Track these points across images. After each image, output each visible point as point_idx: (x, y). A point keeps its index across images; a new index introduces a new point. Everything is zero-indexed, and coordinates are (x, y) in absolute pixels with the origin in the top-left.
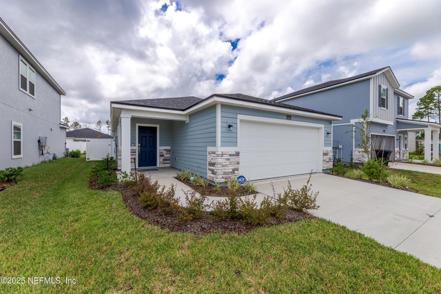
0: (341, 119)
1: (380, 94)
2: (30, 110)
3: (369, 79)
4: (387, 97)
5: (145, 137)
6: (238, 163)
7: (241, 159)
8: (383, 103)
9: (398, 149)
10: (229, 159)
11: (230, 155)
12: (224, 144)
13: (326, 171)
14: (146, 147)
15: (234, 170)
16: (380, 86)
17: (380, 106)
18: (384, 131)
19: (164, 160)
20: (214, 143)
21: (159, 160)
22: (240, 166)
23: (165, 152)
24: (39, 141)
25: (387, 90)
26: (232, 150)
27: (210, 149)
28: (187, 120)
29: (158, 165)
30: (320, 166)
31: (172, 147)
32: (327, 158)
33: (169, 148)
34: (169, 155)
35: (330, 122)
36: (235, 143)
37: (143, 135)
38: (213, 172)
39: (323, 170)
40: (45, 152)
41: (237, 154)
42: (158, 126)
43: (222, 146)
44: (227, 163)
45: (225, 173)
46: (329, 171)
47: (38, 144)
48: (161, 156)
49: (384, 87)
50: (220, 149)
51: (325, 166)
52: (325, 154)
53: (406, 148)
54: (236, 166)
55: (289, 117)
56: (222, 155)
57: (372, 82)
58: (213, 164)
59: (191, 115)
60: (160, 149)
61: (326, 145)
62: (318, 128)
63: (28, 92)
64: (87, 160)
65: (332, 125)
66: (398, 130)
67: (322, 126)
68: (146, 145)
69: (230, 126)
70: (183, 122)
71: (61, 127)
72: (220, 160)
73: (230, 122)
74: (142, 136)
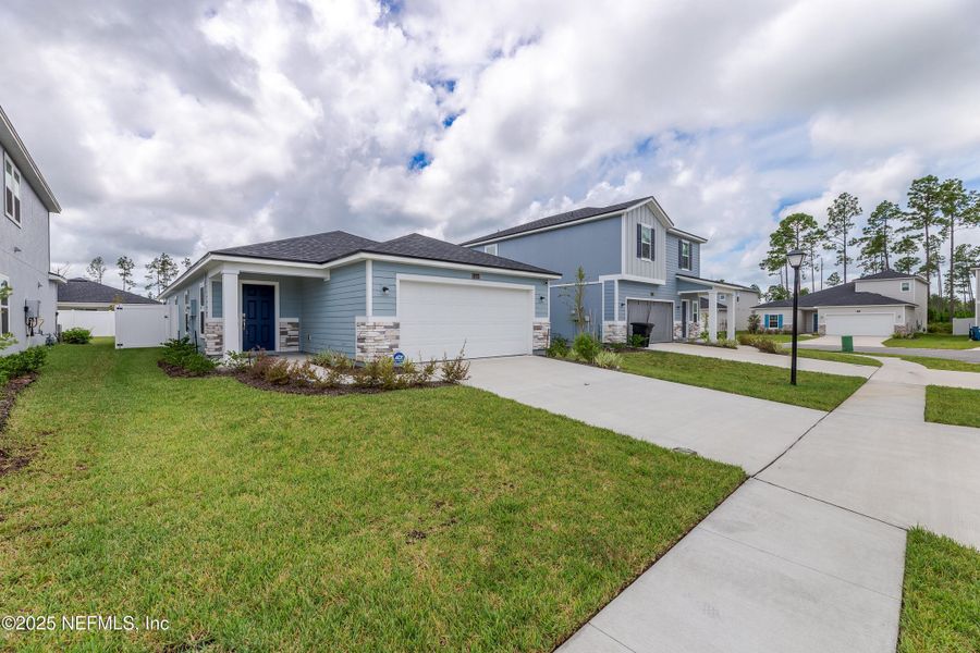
0: (560, 277)
1: (639, 239)
2: (16, 250)
3: (620, 216)
4: (653, 242)
5: (254, 301)
6: (398, 338)
7: (402, 332)
8: (645, 251)
9: (680, 322)
10: (384, 332)
11: (386, 327)
12: (376, 312)
13: (537, 352)
14: (255, 318)
15: (391, 347)
16: (639, 226)
17: (639, 255)
18: (652, 294)
19: (288, 340)
20: (363, 312)
21: (279, 340)
22: (401, 342)
23: (289, 328)
24: (26, 309)
25: (653, 231)
26: (389, 320)
27: (358, 319)
28: (327, 277)
29: (278, 349)
30: (530, 344)
31: (301, 319)
32: (540, 334)
33: (296, 320)
34: (297, 333)
35: (545, 282)
36: (393, 312)
37: (251, 298)
38: (363, 350)
39: (534, 351)
40: (36, 330)
41: (397, 326)
42: (277, 285)
43: (374, 315)
44: (382, 337)
45: (378, 351)
46: (544, 352)
47: (23, 313)
48: (282, 333)
49: (646, 226)
50: (371, 319)
51: (536, 344)
52: (537, 328)
53: (695, 321)
54: (394, 342)
55: (476, 276)
56: (375, 326)
57: (624, 219)
58: (362, 340)
59: (332, 271)
60: (281, 321)
61: (538, 314)
62: (528, 291)
63: (13, 218)
64: (117, 347)
65: (549, 286)
66: (679, 293)
67: (533, 287)
68: (255, 314)
69: (385, 289)
70: (320, 280)
71: (50, 280)
72: (371, 333)
73: (385, 283)
74: (250, 301)
